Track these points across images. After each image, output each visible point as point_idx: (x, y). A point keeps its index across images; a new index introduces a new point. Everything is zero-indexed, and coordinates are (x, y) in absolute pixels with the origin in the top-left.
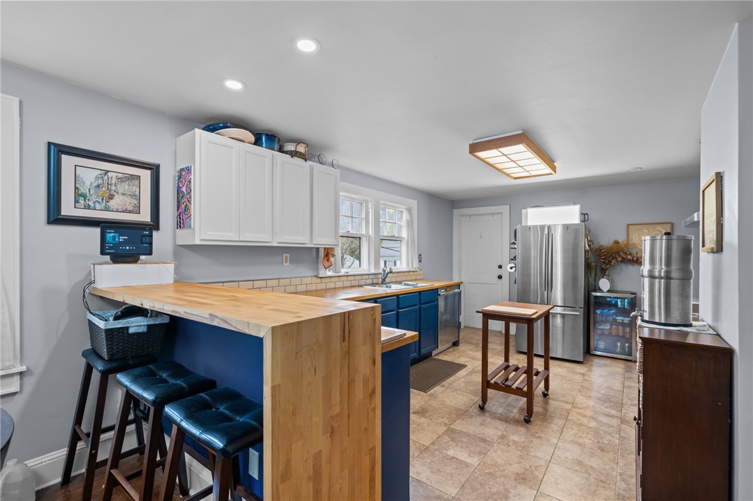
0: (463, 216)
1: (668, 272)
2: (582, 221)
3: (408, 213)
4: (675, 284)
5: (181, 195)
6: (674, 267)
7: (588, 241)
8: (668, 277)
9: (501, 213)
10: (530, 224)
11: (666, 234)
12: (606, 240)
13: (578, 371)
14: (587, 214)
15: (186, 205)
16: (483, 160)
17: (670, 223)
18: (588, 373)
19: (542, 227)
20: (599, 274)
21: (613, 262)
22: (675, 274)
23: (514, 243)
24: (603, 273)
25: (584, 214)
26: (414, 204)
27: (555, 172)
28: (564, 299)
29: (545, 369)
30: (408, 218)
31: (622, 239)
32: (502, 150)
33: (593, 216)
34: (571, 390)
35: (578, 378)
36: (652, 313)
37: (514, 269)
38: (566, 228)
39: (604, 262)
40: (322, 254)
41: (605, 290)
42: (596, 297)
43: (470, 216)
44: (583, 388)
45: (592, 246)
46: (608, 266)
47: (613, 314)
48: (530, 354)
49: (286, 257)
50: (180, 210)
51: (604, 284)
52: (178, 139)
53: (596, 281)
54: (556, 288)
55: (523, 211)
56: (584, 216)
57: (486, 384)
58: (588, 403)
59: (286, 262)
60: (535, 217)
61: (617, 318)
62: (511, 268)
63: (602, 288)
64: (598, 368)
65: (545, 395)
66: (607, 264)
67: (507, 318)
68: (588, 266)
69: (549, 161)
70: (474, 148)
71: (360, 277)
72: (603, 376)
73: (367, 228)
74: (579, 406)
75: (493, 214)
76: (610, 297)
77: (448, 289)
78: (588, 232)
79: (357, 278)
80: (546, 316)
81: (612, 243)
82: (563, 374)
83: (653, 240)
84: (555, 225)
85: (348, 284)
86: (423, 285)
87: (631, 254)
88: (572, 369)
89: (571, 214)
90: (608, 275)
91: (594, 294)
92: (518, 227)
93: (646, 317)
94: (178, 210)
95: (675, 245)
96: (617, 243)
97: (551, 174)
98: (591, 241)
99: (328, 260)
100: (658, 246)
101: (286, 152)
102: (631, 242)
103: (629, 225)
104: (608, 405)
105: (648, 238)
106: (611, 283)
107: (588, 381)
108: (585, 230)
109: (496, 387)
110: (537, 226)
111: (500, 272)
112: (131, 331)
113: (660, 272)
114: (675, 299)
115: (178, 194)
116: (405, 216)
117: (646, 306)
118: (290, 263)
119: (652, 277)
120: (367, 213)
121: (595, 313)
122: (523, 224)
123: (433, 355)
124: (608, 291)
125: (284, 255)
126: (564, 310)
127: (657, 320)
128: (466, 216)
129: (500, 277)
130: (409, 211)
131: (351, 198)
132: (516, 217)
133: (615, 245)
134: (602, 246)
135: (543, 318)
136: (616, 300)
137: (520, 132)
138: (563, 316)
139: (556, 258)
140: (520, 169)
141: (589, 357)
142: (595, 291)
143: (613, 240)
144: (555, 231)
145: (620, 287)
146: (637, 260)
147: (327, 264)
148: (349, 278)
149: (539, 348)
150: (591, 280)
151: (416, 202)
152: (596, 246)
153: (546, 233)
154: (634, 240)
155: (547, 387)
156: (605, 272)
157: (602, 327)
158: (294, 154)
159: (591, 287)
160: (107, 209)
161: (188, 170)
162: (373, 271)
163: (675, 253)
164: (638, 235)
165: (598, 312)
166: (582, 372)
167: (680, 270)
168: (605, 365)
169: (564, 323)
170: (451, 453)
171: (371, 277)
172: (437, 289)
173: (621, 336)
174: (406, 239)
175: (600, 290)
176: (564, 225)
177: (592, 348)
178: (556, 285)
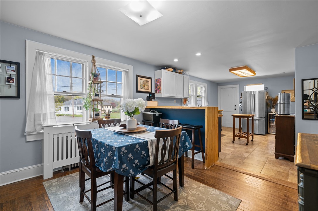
0: (222, 88)
1: (284, 102)
2: (265, 90)
4: (286, 105)
5: (157, 85)
6: (285, 101)
8: (284, 103)
9: (236, 87)
10: (247, 91)
11: (284, 93)
15: (159, 88)
16: (233, 73)
19: (251, 92)
20: (271, 107)
21: (276, 103)
22: (286, 102)
23: (241, 97)
25: (266, 87)
26: (206, 85)
27: (255, 75)
28: (259, 115)
30: (205, 89)
32: (239, 70)
33: (270, 88)
34: (260, 140)
35: (263, 138)
36: (280, 112)
37: (241, 106)
38: (260, 92)
39: (273, 103)
40: (183, 100)
41: (274, 112)
42: (270, 115)
44: (265, 140)
45: (269, 98)
46: (274, 105)
48: (248, 133)
50: (157, 89)
51: (273, 110)
52: (155, 71)
53: (270, 110)
54: (256, 111)
55: (244, 87)
56: (266, 88)
57: (234, 136)
60: (249, 88)
62: (240, 105)
65: (252, 141)
67: (240, 117)
68: (267, 104)
69: (253, 72)
70: (231, 70)
73: (193, 93)
75: (233, 88)
78: (267, 93)
80: (253, 117)
82: (258, 138)
83: (280, 94)
84: (256, 91)
89: (261, 87)
92: (243, 92)
93: (279, 113)
94: (156, 88)
95: (286, 95)
98: (268, 96)
99: (185, 102)
100: (282, 96)
101: (178, 73)
103: (282, 91)
105: (279, 94)
106: (275, 110)
108: (266, 93)
109: (237, 136)
110: (249, 91)
111: (235, 107)
112: (157, 115)
113: (282, 102)
114: (286, 108)
115: (156, 85)
116: (203, 89)
117: (279, 111)
118: (176, 103)
119: (280, 103)
120: (193, 88)
121: (270, 120)
122: (244, 91)
125: (175, 100)
126: (259, 118)
127: (281, 114)
128: (223, 88)
129: (235, 109)
130: (205, 87)
131: (191, 84)
132: (241, 88)
134: (272, 98)
137: (245, 66)
138: (259, 120)
139: (256, 101)
140: (244, 74)
141: (267, 134)
142: (270, 113)
143: (277, 96)
144: (256, 93)
147: (184, 103)
149: (250, 131)
150: (269, 109)
151: (207, 84)
152: (270, 98)
153: (253, 94)
155: (253, 138)
156: (273, 107)
157: (272, 125)
158: (180, 73)
159: (268, 112)
160: (144, 89)
161: (160, 79)
163: (286, 97)
167: (287, 101)
169: (259, 123)
170: (227, 148)
174: (204, 96)
175: (272, 112)
176: (259, 91)
177: (269, 131)
178: (256, 110)
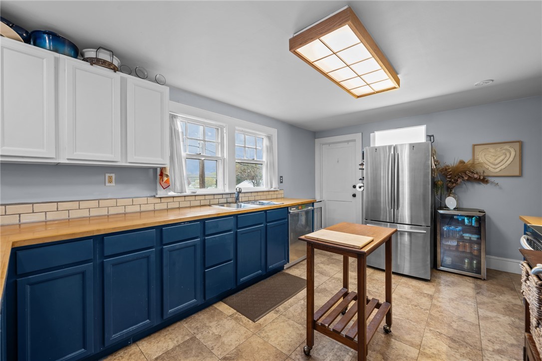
0: (323, 144)
2: (427, 141)
3: (267, 139)
7: (435, 161)
9: (355, 140)
10: (377, 145)
12: (451, 160)
13: (425, 292)
14: (433, 136)
16: (311, 64)
17: (519, 142)
18: (436, 295)
19: (390, 147)
20: (445, 192)
21: (459, 180)
23: (362, 165)
24: (449, 191)
25: (430, 136)
27: (399, 84)
28: (412, 218)
29: (387, 301)
30: (268, 144)
31: (467, 159)
34: (417, 322)
35: (425, 301)
38: (412, 146)
39: (450, 181)
41: (452, 208)
42: (442, 215)
43: (329, 144)
44: (432, 319)
46: (454, 185)
47: (460, 231)
49: (110, 178)
51: (451, 202)
53: (442, 199)
55: (372, 134)
58: (438, 347)
59: (110, 182)
60: (382, 138)
61: (464, 235)
62: (360, 187)
63: (448, 205)
64: (447, 288)
66: (453, 184)
68: (434, 185)
70: (296, 42)
71: (212, 197)
72: (452, 300)
73: (222, 152)
74: (427, 351)
75: (348, 142)
76: (458, 215)
77: (300, 207)
78: (434, 152)
79: (207, 197)
80: (389, 240)
81: (458, 163)
82: (409, 296)
84: (402, 145)
85: (198, 203)
86: (277, 203)
87: (477, 173)
88: (419, 289)
89: (417, 134)
90: (454, 194)
91: (441, 212)
92: (366, 149)
96: (462, 162)
97: (395, 88)
98: (437, 161)
102: (477, 162)
103: (474, 145)
104: (463, 350)
106: (457, 201)
107: (437, 307)
108: (431, 149)
110: (386, 146)
111: (353, 191)
116: (266, 142)
118: (116, 183)
120: (223, 138)
122: (372, 145)
123: (285, 268)
124: (455, 209)
125: (107, 175)
126: (411, 228)
128: (326, 144)
129: (354, 196)
130: (269, 138)
131: (204, 123)
132: (366, 141)
133: (462, 164)
134: (448, 166)
135: (384, 244)
136: (463, 218)
137: (345, 8)
138: (410, 233)
139: (403, 177)
140: (359, 81)
141: (436, 273)
142: (441, 209)
143: (458, 161)
144: (401, 150)
145: (466, 205)
146: (484, 178)
147: (164, 184)
148: (197, 198)
150: (437, 198)
151: (276, 130)
152: (442, 166)
153: (392, 153)
154: (480, 159)
155: (389, 321)
156: (451, 191)
157: (447, 243)
158: (94, 61)
159: (438, 205)
162: (227, 191)
164: (485, 155)
165: (445, 228)
166: (430, 293)
168: (453, 284)
169: (411, 242)
171: (224, 196)
172: (288, 207)
173: (469, 253)
174: (266, 162)
175: (446, 208)
176: (410, 145)
177: (439, 263)
178: (403, 203)
